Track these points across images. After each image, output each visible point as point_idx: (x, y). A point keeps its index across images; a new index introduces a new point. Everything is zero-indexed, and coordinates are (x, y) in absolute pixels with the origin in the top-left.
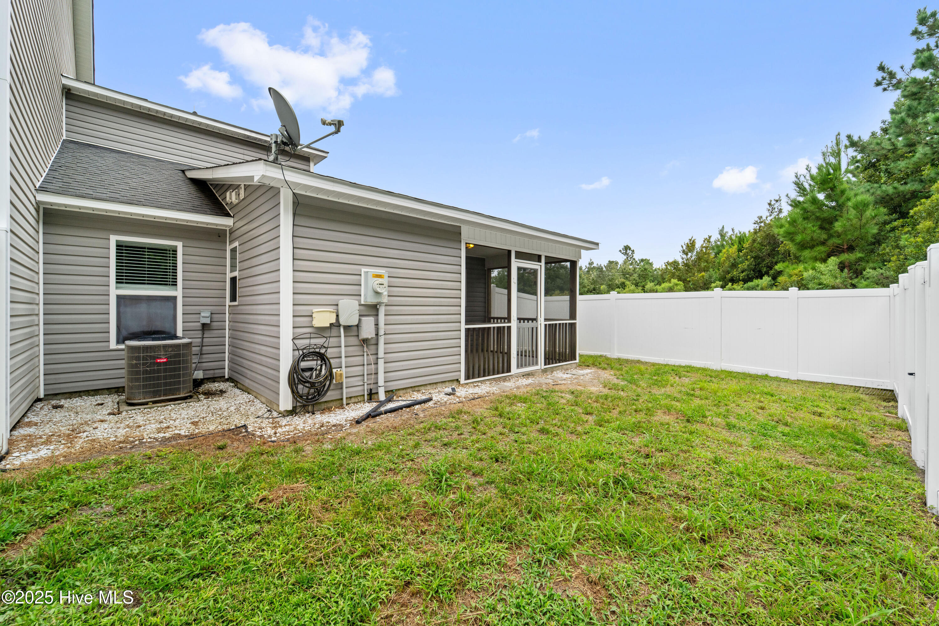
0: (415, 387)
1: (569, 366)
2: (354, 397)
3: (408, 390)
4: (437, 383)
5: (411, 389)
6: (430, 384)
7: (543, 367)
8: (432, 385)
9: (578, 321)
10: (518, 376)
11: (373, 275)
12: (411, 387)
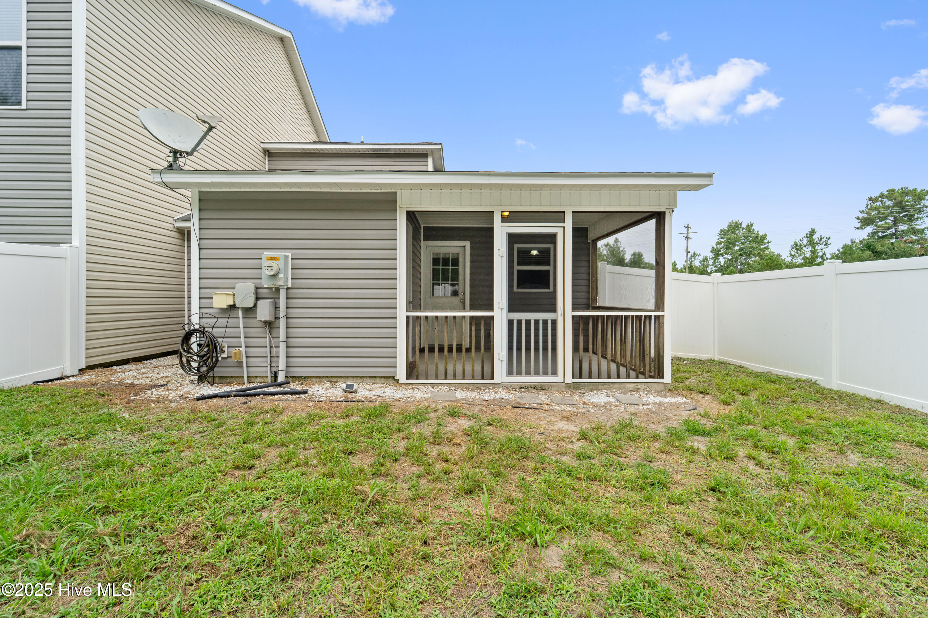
0: (332, 377)
1: (640, 386)
2: (260, 377)
3: (323, 380)
4: (364, 377)
5: (327, 379)
6: (353, 377)
7: (569, 379)
8: (355, 379)
9: (668, 314)
10: (506, 387)
11: (267, 257)
12: (327, 377)
